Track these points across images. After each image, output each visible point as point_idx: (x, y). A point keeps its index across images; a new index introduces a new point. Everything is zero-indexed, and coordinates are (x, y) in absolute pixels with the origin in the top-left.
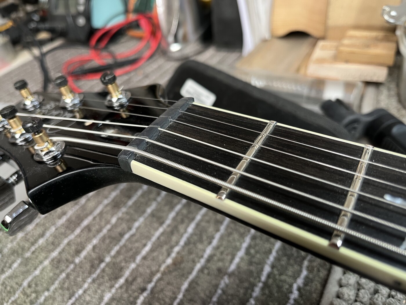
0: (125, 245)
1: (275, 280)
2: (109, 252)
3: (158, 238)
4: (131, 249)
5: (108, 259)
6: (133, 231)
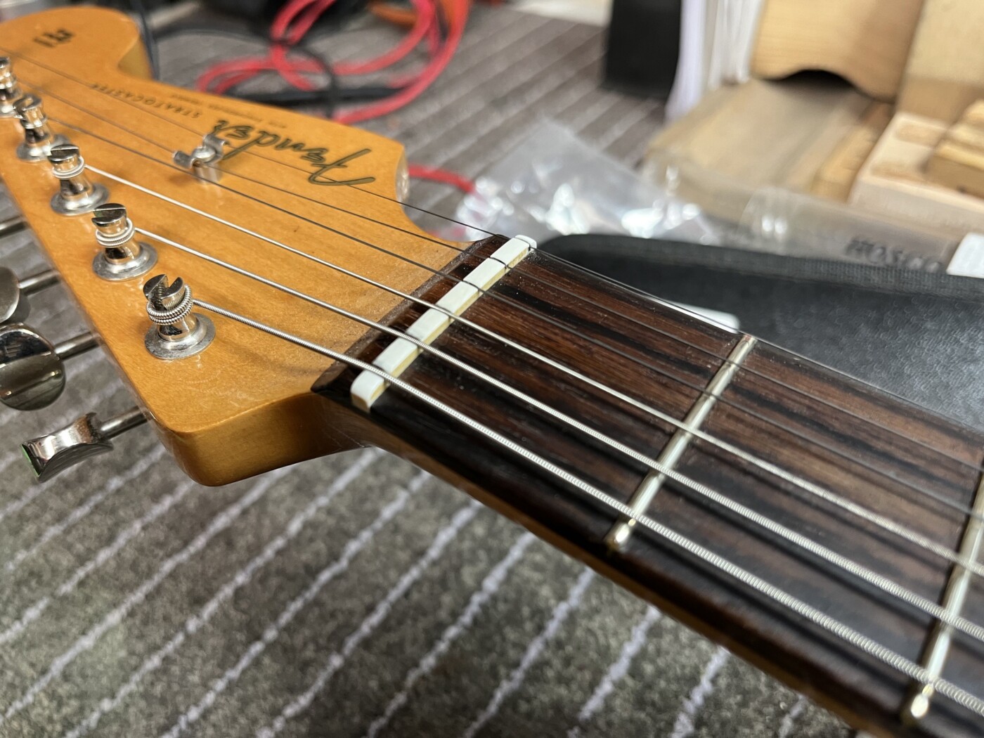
0: (317, 602)
2: (275, 616)
3: (407, 594)
4: (333, 615)
5: (271, 634)
6: (344, 563)
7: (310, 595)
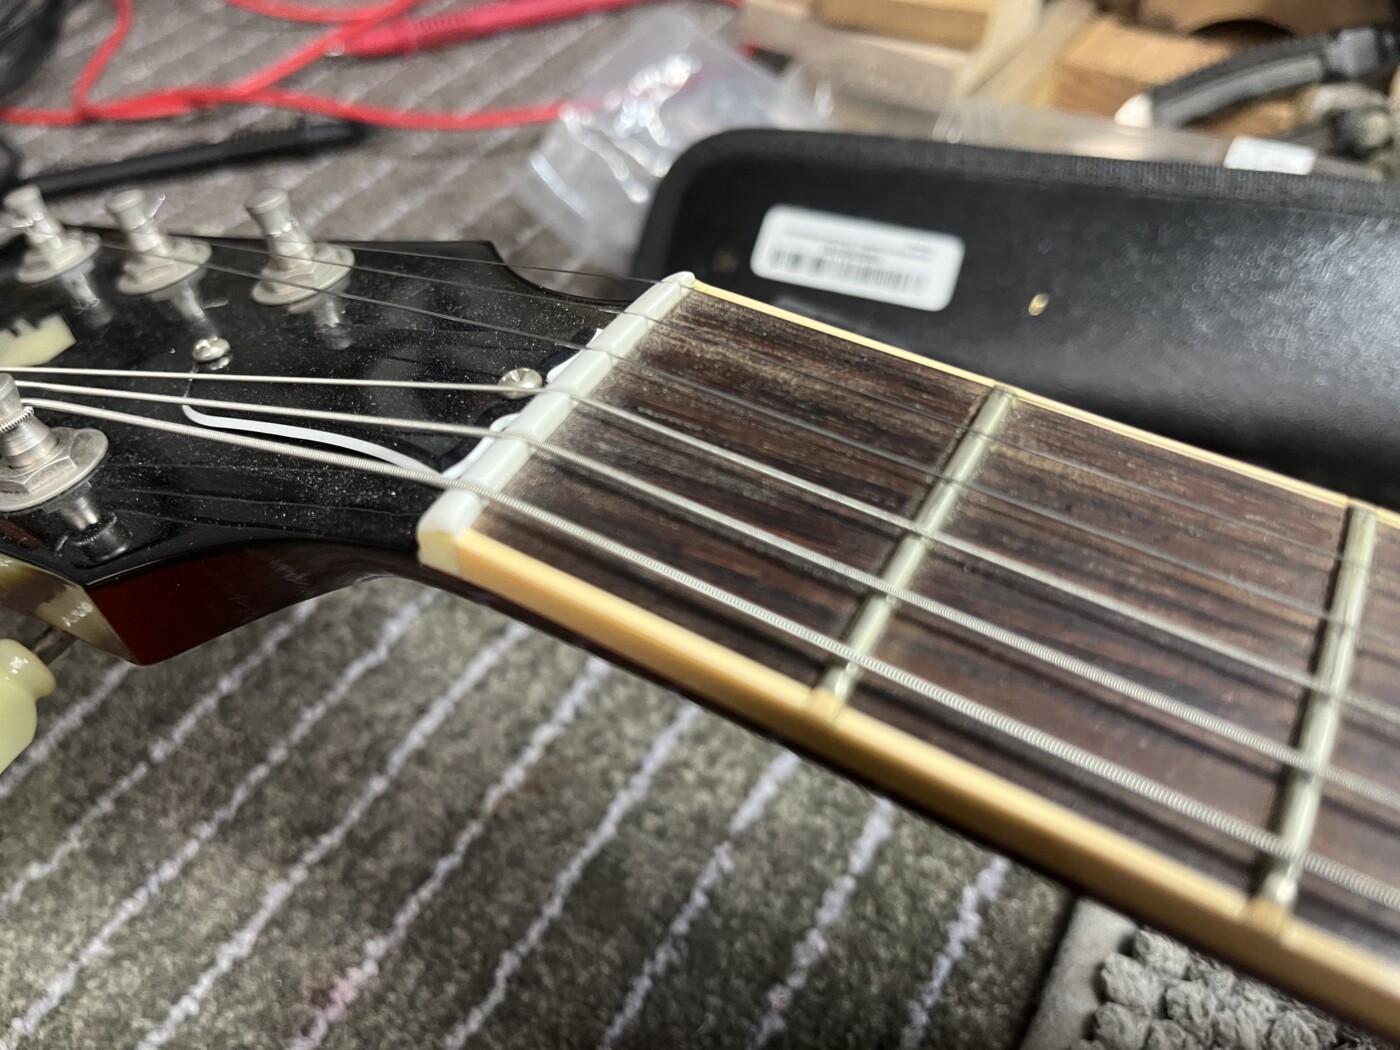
0: (344, 707)
1: (899, 870)
2: (285, 728)
3: (481, 686)
4: (369, 724)
5: (278, 754)
6: (381, 653)
7: (333, 698)
